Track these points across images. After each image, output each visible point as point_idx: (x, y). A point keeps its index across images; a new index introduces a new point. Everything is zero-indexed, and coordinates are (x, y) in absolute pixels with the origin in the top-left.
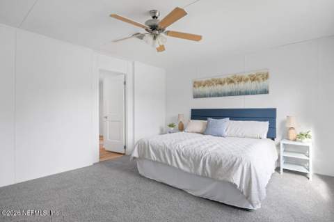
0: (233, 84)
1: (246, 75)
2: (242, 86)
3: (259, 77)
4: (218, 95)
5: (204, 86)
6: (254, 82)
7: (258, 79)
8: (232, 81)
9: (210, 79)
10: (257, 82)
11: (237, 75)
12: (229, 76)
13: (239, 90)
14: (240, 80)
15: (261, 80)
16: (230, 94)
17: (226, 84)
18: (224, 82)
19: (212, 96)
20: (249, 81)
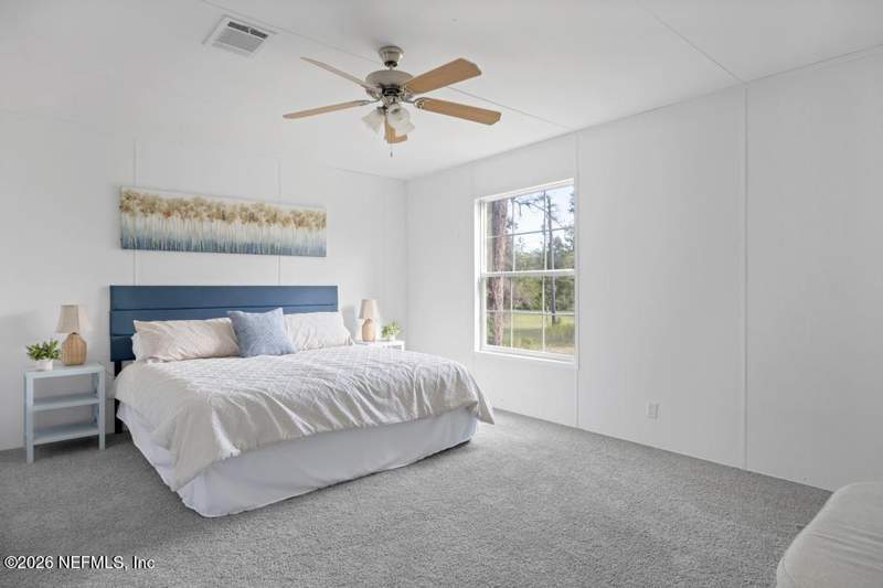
0: (256, 225)
1: (286, 211)
2: (276, 233)
3: (311, 219)
4: (214, 247)
5: (168, 214)
6: (300, 228)
7: (308, 225)
8: (252, 218)
9: (188, 198)
10: (306, 229)
11: (267, 205)
12: (247, 204)
13: (270, 242)
14: (273, 219)
15: (314, 228)
16: (249, 249)
17: (238, 221)
18: (233, 216)
19: (196, 250)
20: (292, 225)
